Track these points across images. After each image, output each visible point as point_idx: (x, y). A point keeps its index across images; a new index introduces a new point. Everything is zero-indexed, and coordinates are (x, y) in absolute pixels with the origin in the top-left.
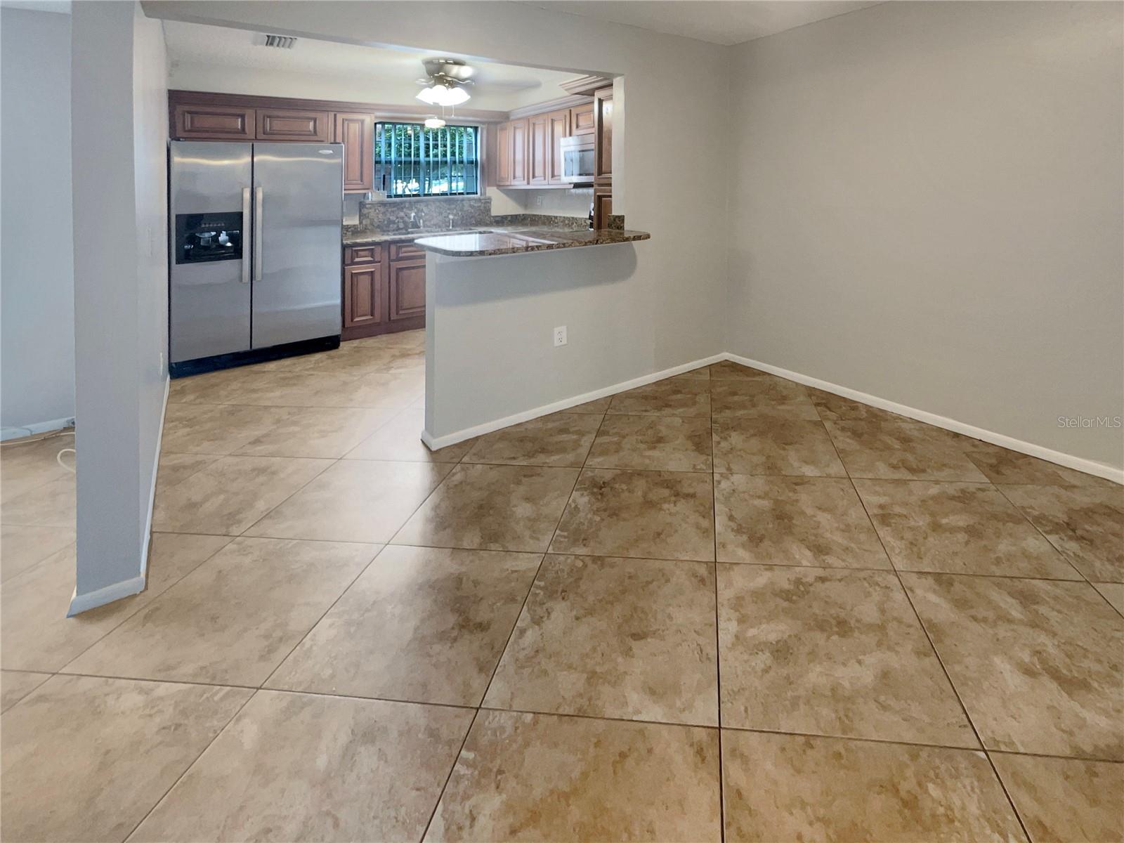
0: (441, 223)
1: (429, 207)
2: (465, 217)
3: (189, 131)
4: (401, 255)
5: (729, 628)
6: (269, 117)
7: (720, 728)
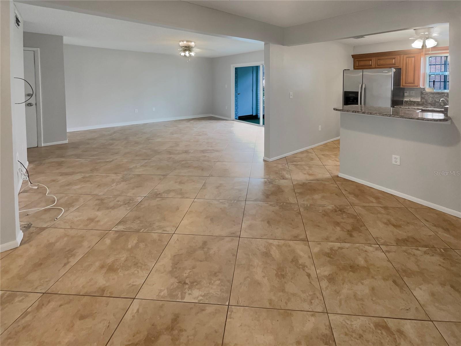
3: (357, 66)
5: (276, 242)
6: (380, 59)
7: (240, 237)
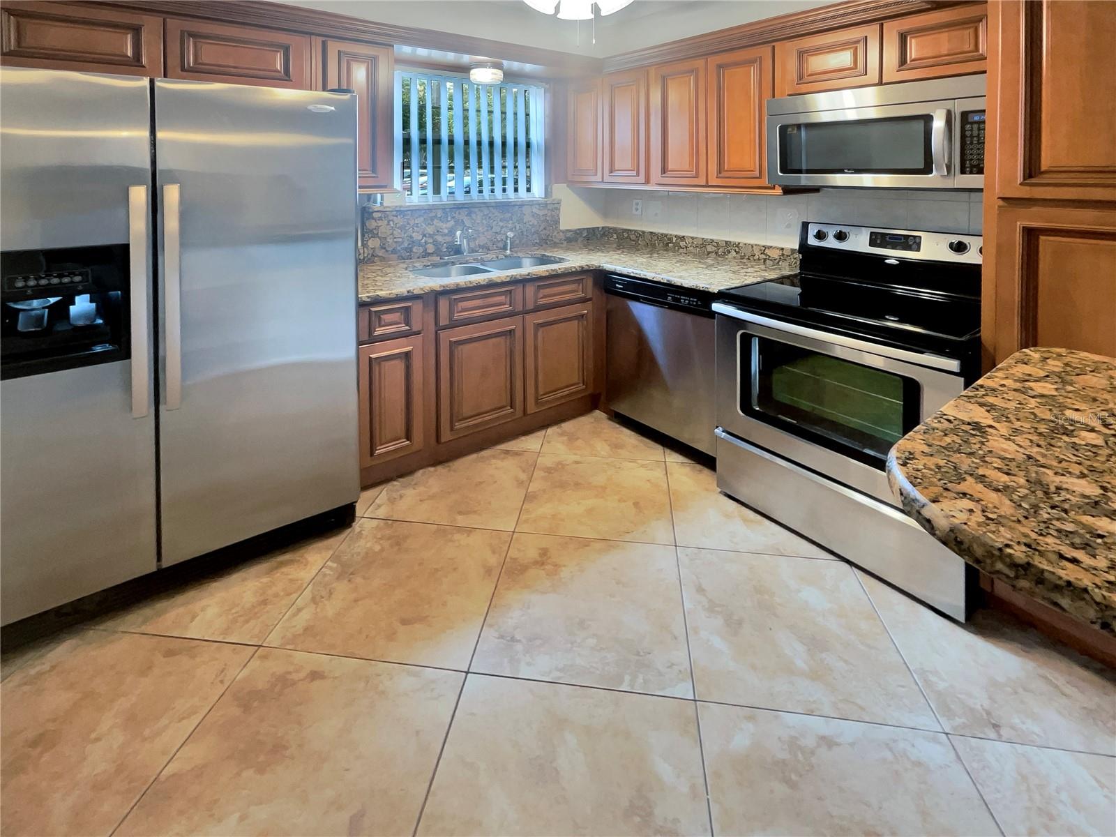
0: (490, 244)
1: (474, 216)
2: (525, 233)
4: (457, 316)
6: (191, 35)
